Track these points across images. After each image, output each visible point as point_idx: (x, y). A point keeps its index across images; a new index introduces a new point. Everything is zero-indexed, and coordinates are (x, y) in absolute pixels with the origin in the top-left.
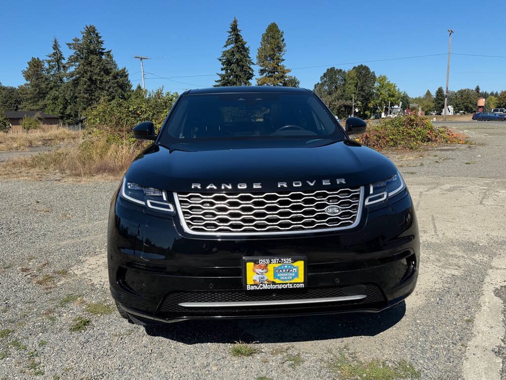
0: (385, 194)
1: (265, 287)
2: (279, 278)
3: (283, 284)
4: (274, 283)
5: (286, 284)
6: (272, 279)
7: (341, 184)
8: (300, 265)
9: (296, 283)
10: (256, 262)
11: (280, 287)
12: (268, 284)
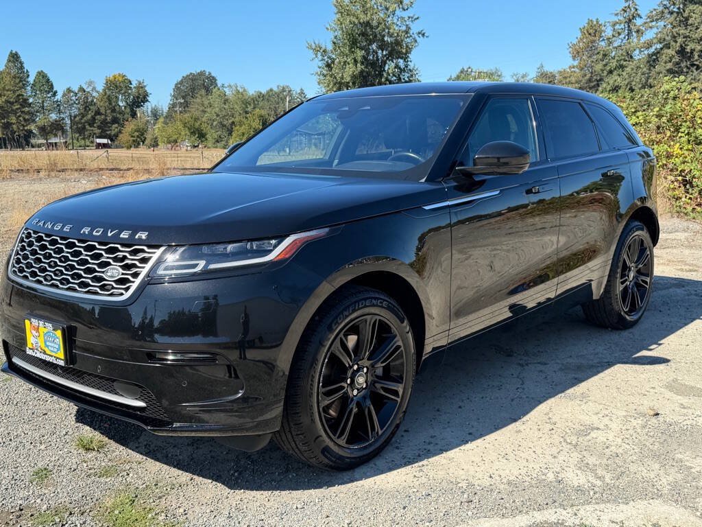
0: (202, 264)
1: (39, 355)
2: (47, 346)
3: (50, 355)
4: (45, 353)
5: (52, 356)
6: (43, 346)
7: (140, 239)
8: (59, 333)
9: (59, 359)
10: (30, 320)
11: (48, 359)
12: (41, 352)
